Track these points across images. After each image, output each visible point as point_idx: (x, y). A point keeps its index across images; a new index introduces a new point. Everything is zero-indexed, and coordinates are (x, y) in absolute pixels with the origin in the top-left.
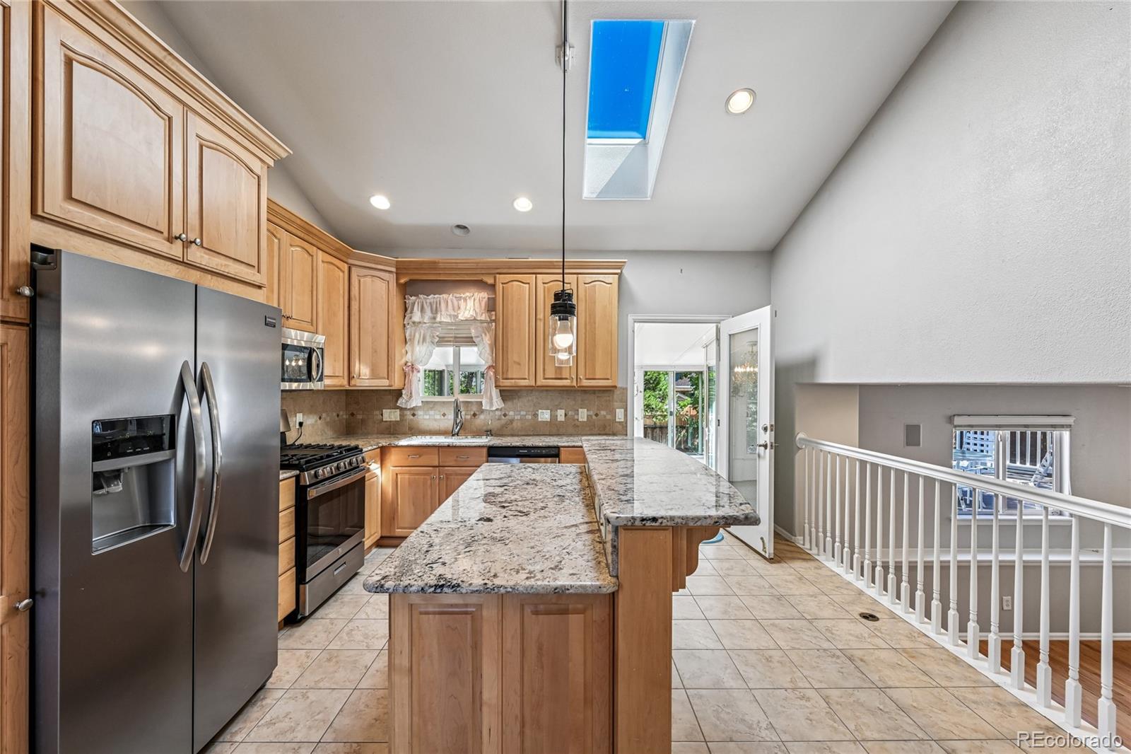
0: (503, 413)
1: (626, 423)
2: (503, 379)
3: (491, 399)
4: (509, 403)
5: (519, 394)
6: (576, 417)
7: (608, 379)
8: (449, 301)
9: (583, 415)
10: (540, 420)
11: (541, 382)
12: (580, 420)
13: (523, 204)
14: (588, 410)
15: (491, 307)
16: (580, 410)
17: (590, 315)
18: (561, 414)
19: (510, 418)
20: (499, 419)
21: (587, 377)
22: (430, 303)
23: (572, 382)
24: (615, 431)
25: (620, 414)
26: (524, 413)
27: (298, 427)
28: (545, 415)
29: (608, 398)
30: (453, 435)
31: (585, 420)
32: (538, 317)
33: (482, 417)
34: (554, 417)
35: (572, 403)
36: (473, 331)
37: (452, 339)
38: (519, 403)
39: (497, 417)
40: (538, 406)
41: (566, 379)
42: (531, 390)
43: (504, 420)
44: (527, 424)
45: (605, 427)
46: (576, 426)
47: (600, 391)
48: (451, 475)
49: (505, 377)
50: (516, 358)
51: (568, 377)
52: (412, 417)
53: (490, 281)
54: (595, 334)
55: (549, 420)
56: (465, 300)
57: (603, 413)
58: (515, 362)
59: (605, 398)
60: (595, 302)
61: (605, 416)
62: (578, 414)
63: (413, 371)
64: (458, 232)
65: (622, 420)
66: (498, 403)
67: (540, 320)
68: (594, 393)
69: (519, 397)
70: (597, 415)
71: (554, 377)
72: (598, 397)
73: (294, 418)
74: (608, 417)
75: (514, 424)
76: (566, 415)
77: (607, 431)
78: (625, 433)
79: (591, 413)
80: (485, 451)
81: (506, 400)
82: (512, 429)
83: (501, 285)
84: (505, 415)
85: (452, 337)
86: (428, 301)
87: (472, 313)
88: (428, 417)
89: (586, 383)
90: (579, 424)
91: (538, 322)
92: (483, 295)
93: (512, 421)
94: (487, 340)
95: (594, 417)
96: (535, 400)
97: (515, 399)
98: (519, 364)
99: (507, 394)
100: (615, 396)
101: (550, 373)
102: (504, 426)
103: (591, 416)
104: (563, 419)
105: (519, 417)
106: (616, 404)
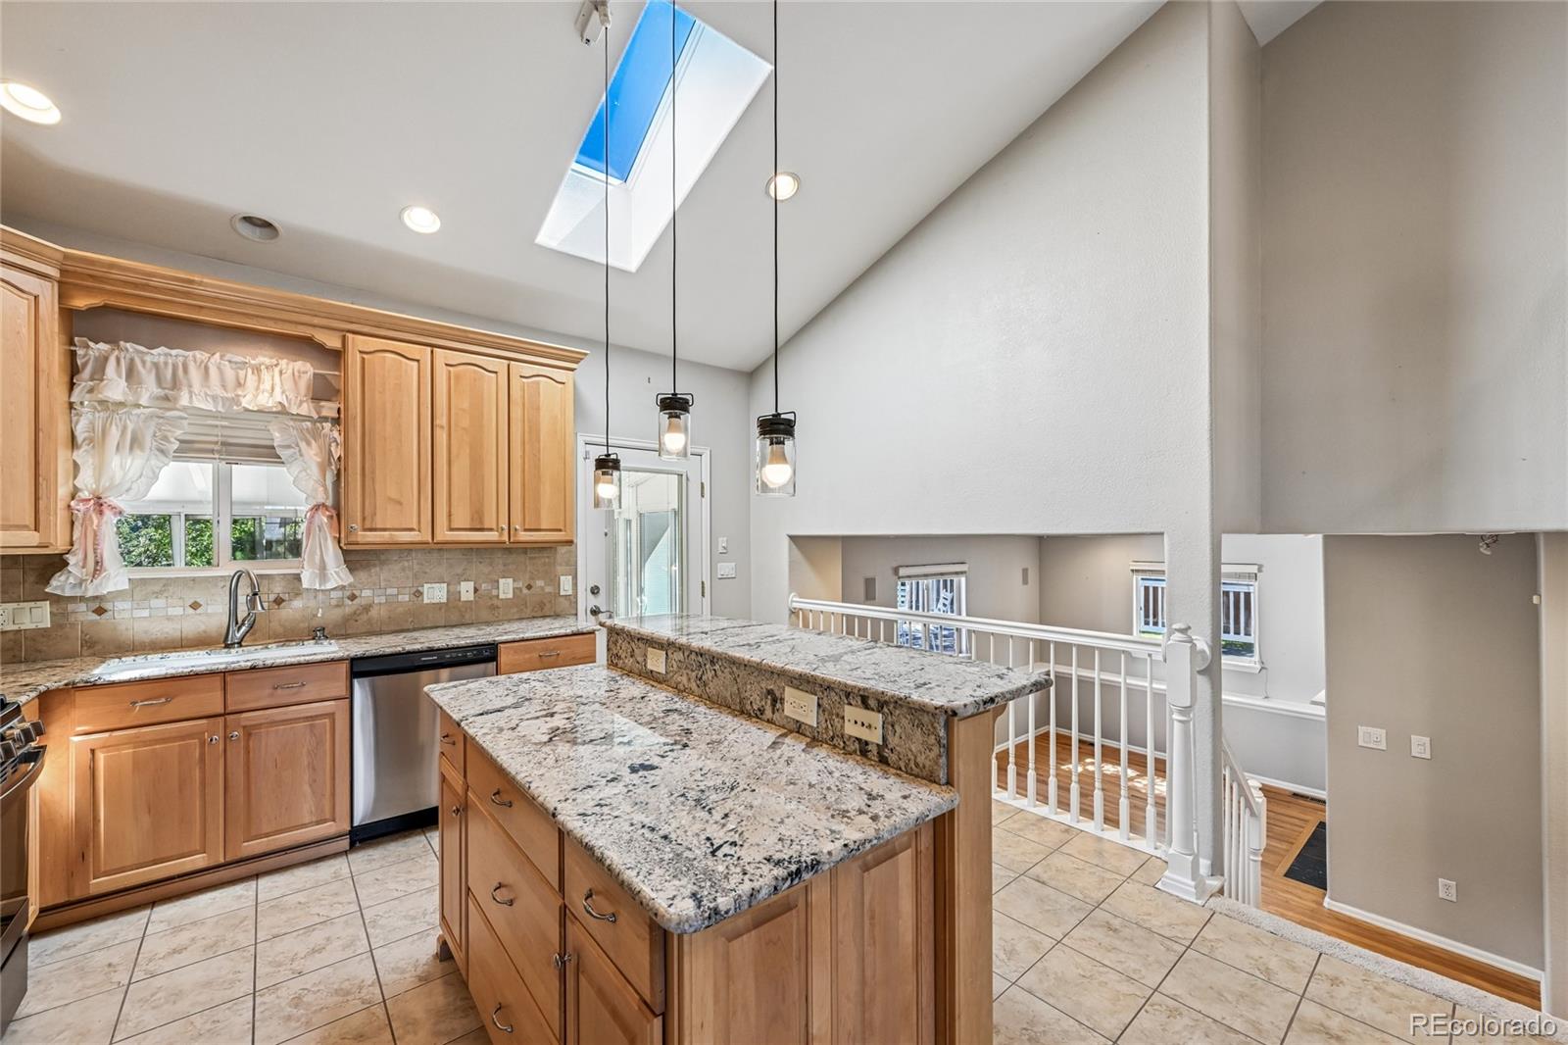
0: (348, 593)
1: (576, 596)
2: (365, 530)
3: (323, 567)
4: (362, 575)
5: (383, 557)
6: (494, 592)
7: (560, 530)
8: (213, 371)
9: (506, 588)
10: (426, 601)
11: (444, 534)
12: (502, 596)
13: (422, 220)
14: (514, 581)
15: (323, 391)
16: (502, 581)
17: (530, 427)
18: (466, 590)
19: (363, 603)
20: (337, 606)
21: (527, 527)
22: (156, 365)
23: (501, 535)
24: (558, 611)
25: (566, 584)
26: (395, 591)
28: (435, 593)
29: (547, 560)
30: (227, 646)
31: (510, 595)
32: (437, 422)
33: (298, 604)
34: (454, 596)
35: (486, 570)
36: (277, 435)
37: (216, 447)
38: (382, 574)
39: (333, 602)
40: (421, 577)
41: (491, 530)
42: (407, 549)
43: (350, 607)
44: (401, 609)
45: (542, 605)
46: (494, 608)
47: (534, 548)
48: (255, 727)
49: (368, 526)
50: (393, 494)
51: (494, 527)
52: (95, 617)
53: (333, 342)
54: (539, 460)
55: (445, 600)
56: (257, 370)
57: (540, 583)
58: (390, 499)
59: (543, 560)
60: (538, 409)
61: (542, 588)
62: (498, 588)
63: (101, 513)
64: (246, 230)
65: (570, 592)
66: (338, 575)
67: (442, 427)
68: (526, 553)
69: (383, 563)
70: (529, 587)
71: (468, 527)
72: (530, 558)
74: (548, 589)
75: (374, 613)
76: (476, 590)
77: (547, 611)
78: (574, 612)
79: (520, 585)
80: (344, 668)
81: (356, 569)
82: (369, 621)
83: (358, 355)
84: (353, 597)
85: (216, 443)
86: (148, 358)
87: (278, 397)
88: (146, 613)
89: (524, 536)
90: (499, 604)
91: (438, 431)
92: (305, 369)
93: (367, 608)
94: (312, 454)
95: (525, 591)
96: (416, 567)
97: (375, 566)
98: (400, 503)
99: (355, 558)
100: (558, 556)
101: (462, 518)
102: (346, 620)
103: (520, 589)
104: (471, 596)
105: (383, 600)
106: (559, 569)
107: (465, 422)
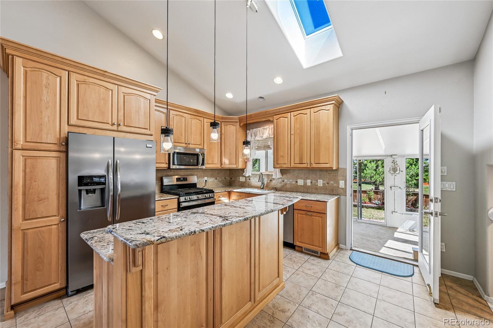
0: (282, 180)
1: (346, 189)
2: (276, 164)
3: (276, 173)
4: (285, 176)
5: (289, 171)
6: (317, 184)
7: (327, 163)
8: (261, 131)
9: (320, 183)
10: (299, 184)
11: (294, 165)
12: (319, 185)
13: (279, 80)
14: (323, 181)
16: (319, 180)
17: (317, 129)
18: (309, 182)
19: (285, 183)
20: (280, 183)
21: (316, 163)
22: (254, 132)
23: (308, 165)
24: (339, 193)
25: (342, 184)
26: (291, 180)
27: (205, 182)
28: (301, 182)
29: (335, 174)
30: (261, 189)
31: (322, 185)
32: (291, 133)
33: (274, 181)
34: (305, 183)
35: (314, 176)
36: (269, 143)
37: (263, 147)
38: (289, 176)
39: (280, 182)
40: (298, 177)
41: (305, 164)
43: (283, 183)
44: (293, 186)
45: (333, 190)
46: (316, 189)
47: (330, 170)
50: (282, 154)
52: (249, 180)
53: (272, 119)
54: (320, 139)
55: (303, 185)
56: (266, 129)
57: (332, 182)
58: (281, 156)
59: (333, 174)
60: (320, 122)
61: (333, 184)
62: (318, 183)
63: (248, 161)
64: (261, 100)
65: (343, 187)
66: (279, 175)
67: (293, 134)
68: (327, 171)
69: (289, 173)
70: (328, 183)
71: (299, 163)
72: (329, 173)
73: (203, 179)
74: (335, 185)
75: (287, 186)
76: (311, 183)
77: (334, 192)
78: (345, 195)
79: (325, 182)
81: (284, 174)
82: (286, 188)
83: (276, 120)
85: (262, 146)
86: (253, 132)
87: (268, 135)
88: (254, 180)
90: (318, 188)
91: (292, 136)
93: (286, 184)
95: (327, 185)
96: (296, 175)
97: (288, 173)
98: (283, 157)
99: (283, 171)
100: (339, 173)
101: (297, 161)
102: (283, 186)
103: (325, 184)
105: (289, 182)
106: (339, 178)
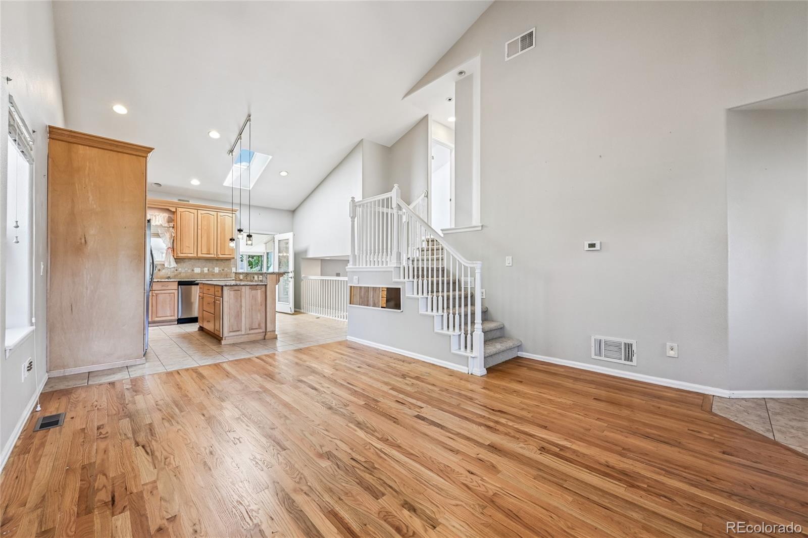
2: (181, 253)
3: (170, 262)
4: (179, 265)
5: (184, 260)
7: (229, 255)
9: (217, 270)
10: (195, 272)
11: (200, 255)
12: (215, 272)
14: (219, 268)
15: (170, 220)
16: (215, 268)
17: (223, 229)
18: (206, 270)
19: (180, 271)
20: (174, 271)
21: (221, 254)
23: (214, 256)
25: (234, 270)
26: (187, 269)
28: (197, 270)
31: (218, 272)
32: (198, 228)
33: (163, 271)
34: (202, 271)
35: (211, 265)
36: (159, 231)
38: (184, 264)
40: (194, 266)
42: (190, 259)
43: (176, 272)
44: (189, 274)
45: (227, 275)
46: (213, 275)
47: (224, 259)
48: (158, 294)
50: (187, 245)
51: (213, 253)
53: (174, 210)
54: (225, 237)
55: (200, 272)
56: (155, 216)
57: (226, 269)
58: (187, 247)
59: (227, 263)
60: (225, 224)
62: (214, 270)
64: (155, 186)
65: (235, 272)
66: (173, 264)
67: (200, 229)
68: (222, 261)
69: (184, 262)
70: (223, 270)
71: (206, 253)
72: (223, 263)
74: (229, 271)
75: (182, 274)
76: (208, 270)
80: (177, 283)
81: (178, 263)
82: (181, 276)
83: (180, 212)
84: (177, 270)
87: (161, 222)
89: (221, 256)
91: (198, 230)
92: (166, 215)
93: (180, 273)
94: (168, 235)
96: (193, 264)
97: (182, 262)
98: (189, 247)
99: (178, 260)
100: (232, 263)
101: (205, 251)
102: (175, 275)
103: (220, 271)
104: (207, 272)
105: (184, 271)
106: (232, 266)
107: (205, 228)
